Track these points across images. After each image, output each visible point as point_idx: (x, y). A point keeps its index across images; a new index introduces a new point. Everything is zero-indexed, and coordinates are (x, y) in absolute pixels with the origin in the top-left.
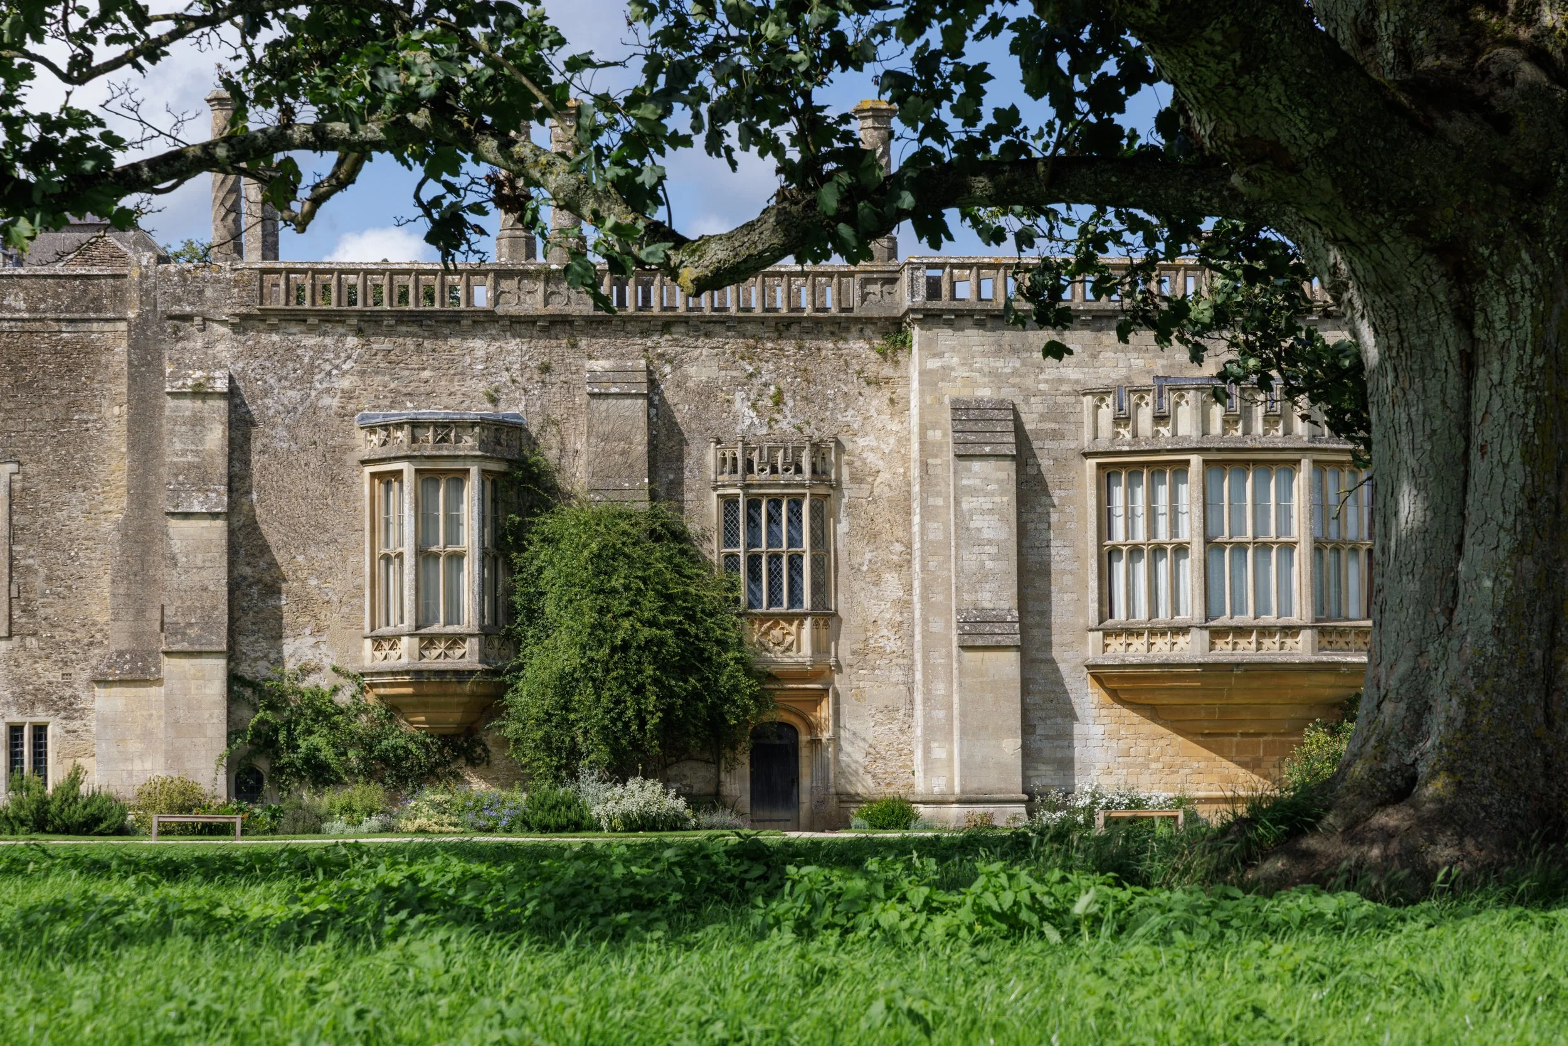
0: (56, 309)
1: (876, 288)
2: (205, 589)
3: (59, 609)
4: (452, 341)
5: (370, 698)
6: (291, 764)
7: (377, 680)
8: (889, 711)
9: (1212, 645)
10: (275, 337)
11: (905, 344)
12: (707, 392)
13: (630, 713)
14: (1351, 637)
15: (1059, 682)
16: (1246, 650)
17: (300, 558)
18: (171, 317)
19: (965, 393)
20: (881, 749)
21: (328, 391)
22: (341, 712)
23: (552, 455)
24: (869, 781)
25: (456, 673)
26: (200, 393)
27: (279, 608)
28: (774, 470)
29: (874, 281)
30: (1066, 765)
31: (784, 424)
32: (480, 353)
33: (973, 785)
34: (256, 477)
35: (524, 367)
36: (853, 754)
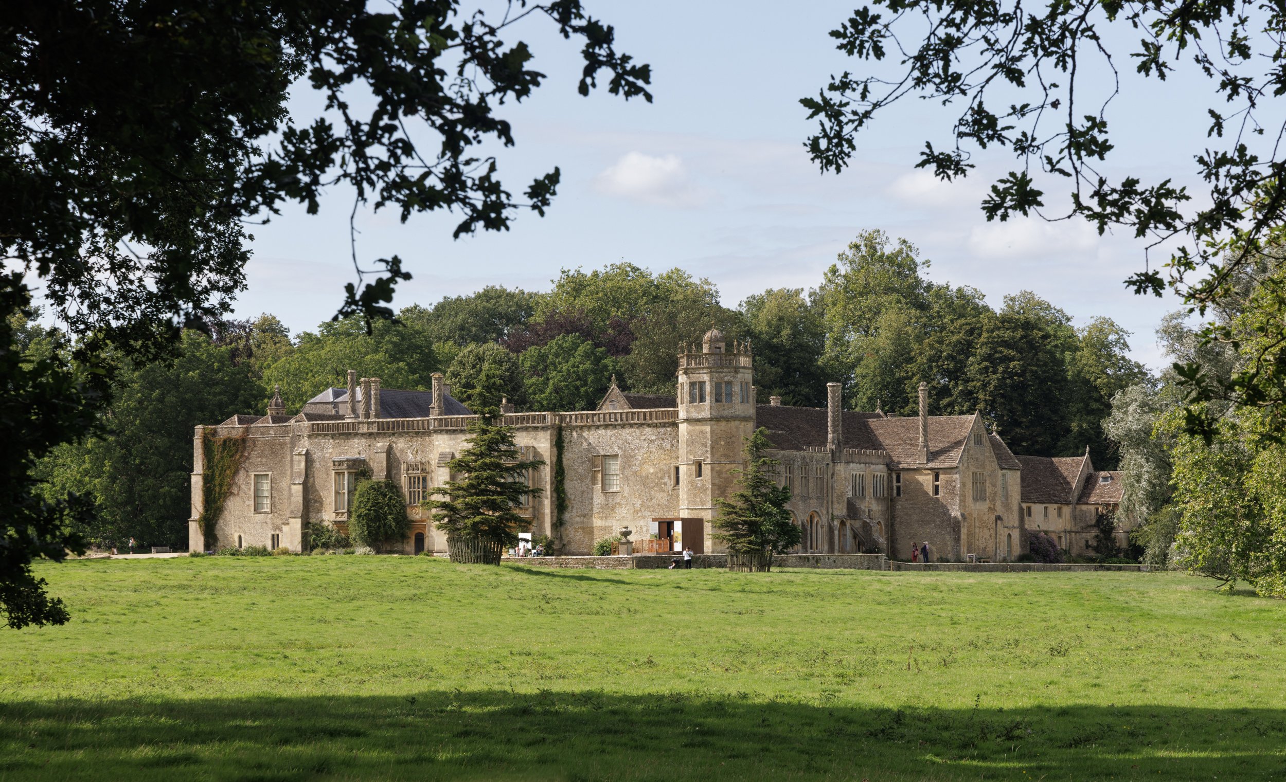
2: (300, 502)
3: (281, 506)
4: (351, 440)
5: (335, 528)
10: (316, 440)
12: (402, 451)
17: (321, 493)
18: (297, 436)
19: (443, 451)
21: (327, 453)
22: (329, 531)
25: (343, 522)
26: (299, 454)
27: (317, 506)
31: (418, 458)
32: (357, 442)
34: (311, 474)
35: (366, 445)
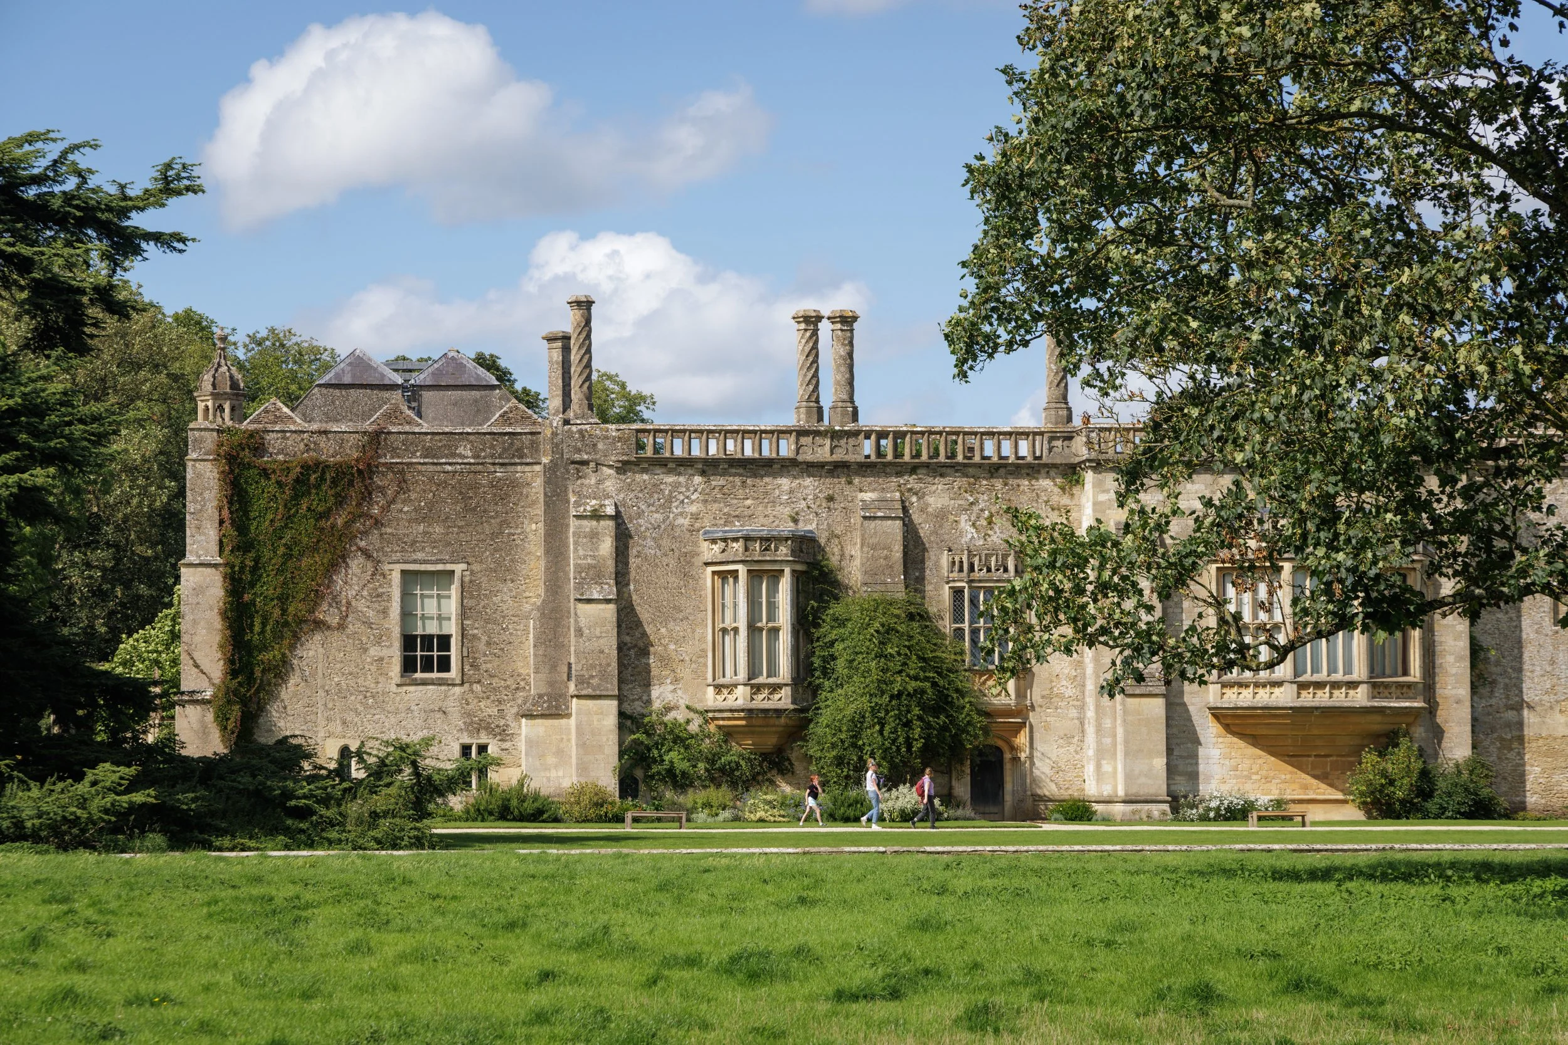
0: (492, 456)
1: (1059, 443)
2: (602, 652)
3: (495, 664)
4: (767, 480)
5: (712, 728)
6: (659, 773)
7: (717, 715)
8: (1068, 738)
9: (1299, 694)
10: (645, 477)
11: (1079, 482)
12: (941, 515)
13: (901, 740)
14: (1393, 689)
15: (1189, 719)
16: (1322, 698)
17: (663, 630)
18: (573, 462)
20: (1062, 764)
21: (681, 514)
22: (692, 737)
23: (834, 560)
24: (1053, 787)
25: (777, 711)
26: (596, 515)
27: (648, 665)
28: (989, 570)
29: (1058, 438)
30: (1194, 776)
31: (994, 538)
32: (786, 488)
33: (1134, 790)
34: (633, 574)
35: (816, 497)
36: (1042, 768)
